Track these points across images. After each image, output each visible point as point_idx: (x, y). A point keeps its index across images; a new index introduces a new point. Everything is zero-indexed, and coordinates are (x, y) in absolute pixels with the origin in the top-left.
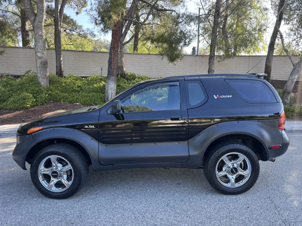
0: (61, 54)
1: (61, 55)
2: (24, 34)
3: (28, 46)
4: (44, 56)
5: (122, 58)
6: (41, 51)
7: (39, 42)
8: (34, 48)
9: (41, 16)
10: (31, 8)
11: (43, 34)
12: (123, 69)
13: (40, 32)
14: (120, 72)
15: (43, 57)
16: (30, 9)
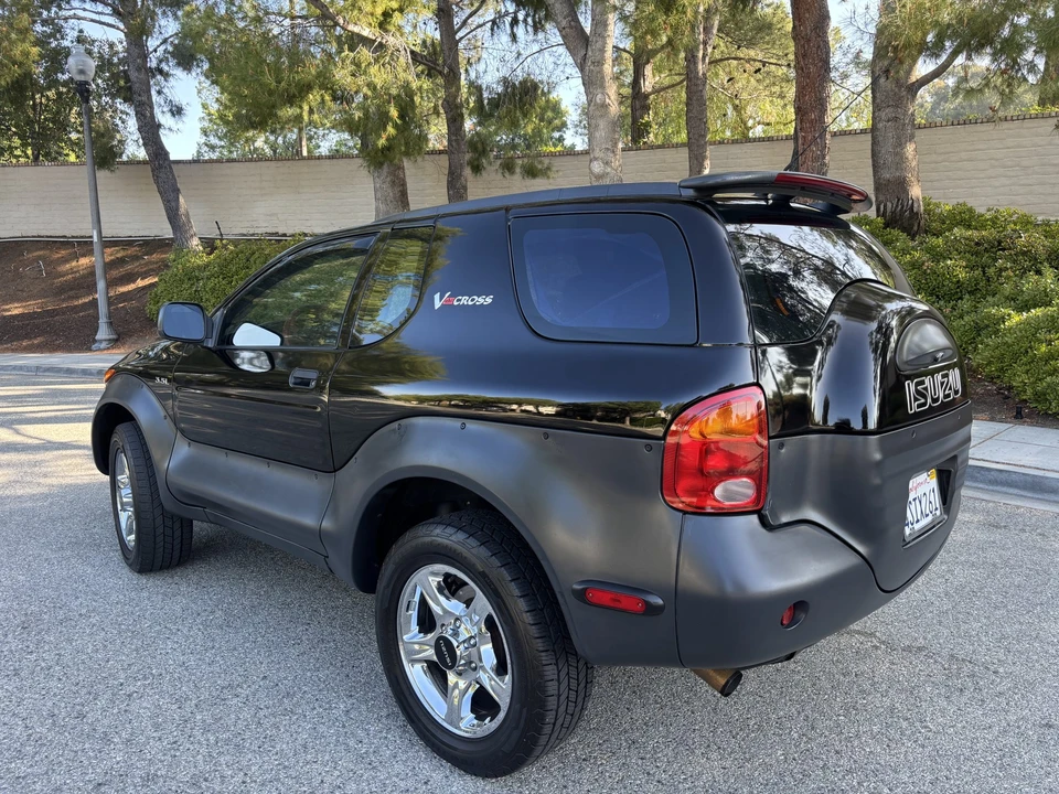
0: (704, 158)
1: (703, 160)
2: (638, 107)
3: (645, 143)
4: (609, 170)
5: (900, 145)
6: (602, 155)
7: (597, 126)
8: (586, 153)
9: (599, 45)
10: (572, 23)
11: (607, 100)
12: (906, 192)
13: (599, 96)
14: (889, 205)
15: (607, 174)
16: (571, 27)
